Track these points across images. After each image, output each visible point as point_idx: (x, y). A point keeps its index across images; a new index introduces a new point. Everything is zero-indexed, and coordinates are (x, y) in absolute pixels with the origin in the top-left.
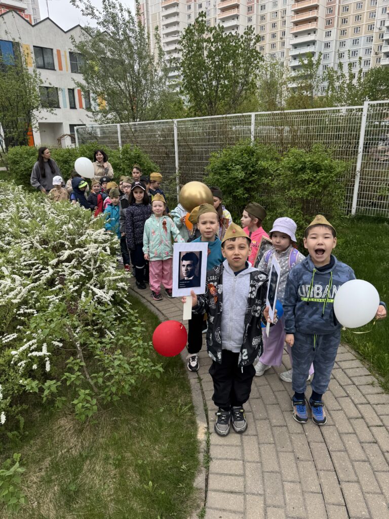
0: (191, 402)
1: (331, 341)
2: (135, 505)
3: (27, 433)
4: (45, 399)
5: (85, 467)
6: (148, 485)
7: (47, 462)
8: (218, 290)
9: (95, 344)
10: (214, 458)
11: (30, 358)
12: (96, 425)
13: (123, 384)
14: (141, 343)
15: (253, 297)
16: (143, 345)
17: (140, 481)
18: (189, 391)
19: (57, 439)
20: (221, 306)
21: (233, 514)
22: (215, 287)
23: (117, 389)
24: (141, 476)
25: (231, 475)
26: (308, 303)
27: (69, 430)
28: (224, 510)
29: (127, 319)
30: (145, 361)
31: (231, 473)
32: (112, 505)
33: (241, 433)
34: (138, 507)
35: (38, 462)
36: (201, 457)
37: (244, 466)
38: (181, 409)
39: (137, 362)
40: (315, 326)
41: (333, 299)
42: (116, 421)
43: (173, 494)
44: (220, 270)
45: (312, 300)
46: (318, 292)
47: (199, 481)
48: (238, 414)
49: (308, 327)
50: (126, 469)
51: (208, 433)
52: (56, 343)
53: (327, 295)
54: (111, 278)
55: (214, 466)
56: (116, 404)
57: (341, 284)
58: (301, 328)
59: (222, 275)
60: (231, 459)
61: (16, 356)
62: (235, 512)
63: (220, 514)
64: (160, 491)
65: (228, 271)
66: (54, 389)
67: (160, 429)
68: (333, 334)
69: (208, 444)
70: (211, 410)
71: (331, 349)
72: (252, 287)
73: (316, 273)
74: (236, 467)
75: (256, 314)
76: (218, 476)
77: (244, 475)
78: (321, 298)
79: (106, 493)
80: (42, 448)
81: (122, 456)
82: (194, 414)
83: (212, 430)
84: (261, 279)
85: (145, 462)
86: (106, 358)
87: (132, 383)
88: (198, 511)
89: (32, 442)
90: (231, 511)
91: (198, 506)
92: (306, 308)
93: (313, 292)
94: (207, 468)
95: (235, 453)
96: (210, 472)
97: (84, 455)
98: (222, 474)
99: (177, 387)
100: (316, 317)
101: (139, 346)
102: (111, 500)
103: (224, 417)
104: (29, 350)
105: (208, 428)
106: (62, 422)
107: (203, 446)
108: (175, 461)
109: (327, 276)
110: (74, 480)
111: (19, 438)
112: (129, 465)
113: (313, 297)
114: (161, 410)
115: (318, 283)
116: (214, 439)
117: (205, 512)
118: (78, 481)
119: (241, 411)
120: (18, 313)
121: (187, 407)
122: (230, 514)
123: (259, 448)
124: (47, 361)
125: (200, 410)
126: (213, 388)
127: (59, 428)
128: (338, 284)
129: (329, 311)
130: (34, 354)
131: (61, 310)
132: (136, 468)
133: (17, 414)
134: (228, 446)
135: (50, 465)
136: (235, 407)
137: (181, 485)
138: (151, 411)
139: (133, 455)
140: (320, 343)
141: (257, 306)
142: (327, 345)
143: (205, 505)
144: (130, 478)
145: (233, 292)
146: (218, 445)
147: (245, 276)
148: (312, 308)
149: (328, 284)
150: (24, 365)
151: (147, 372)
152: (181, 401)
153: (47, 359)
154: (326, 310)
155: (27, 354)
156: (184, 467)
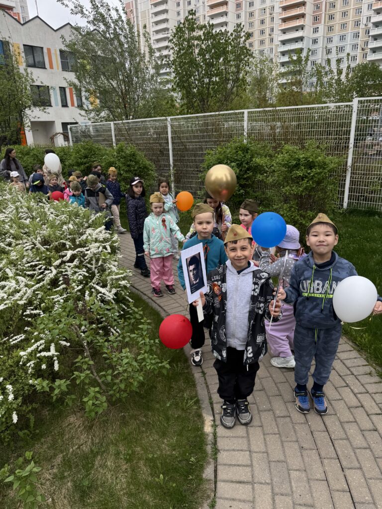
0: (196, 396)
1: (332, 334)
2: (148, 498)
3: (37, 431)
4: (55, 398)
5: (97, 463)
6: (159, 478)
7: (59, 459)
8: (223, 289)
9: (102, 342)
10: (222, 450)
11: (39, 358)
12: (106, 422)
13: (131, 381)
14: (147, 340)
15: (256, 294)
16: (149, 342)
17: (151, 474)
18: (194, 385)
19: (67, 437)
20: (225, 304)
21: (243, 503)
22: (219, 286)
23: (126, 386)
24: (152, 470)
25: (238, 465)
26: (308, 298)
27: (79, 427)
28: (234, 500)
29: (132, 317)
30: (152, 358)
31: (239, 463)
32: (125, 498)
33: (246, 424)
34: (151, 500)
35: (49, 459)
36: (209, 449)
37: (251, 456)
38: (187, 403)
39: (144, 359)
40: (315, 320)
41: (333, 294)
42: (124, 417)
43: (183, 485)
44: (224, 270)
45: (313, 295)
46: (318, 287)
47: (208, 473)
48: (243, 406)
49: (308, 321)
50: (137, 463)
51: (215, 426)
52: (64, 343)
53: (326, 291)
54: (114, 277)
55: (222, 457)
56: (124, 400)
57: (341, 280)
58: (303, 322)
59: (225, 274)
60: (238, 450)
61: (25, 357)
62: (244, 501)
63: (231, 503)
64: (171, 483)
65: (231, 270)
66: (64, 388)
67: (167, 423)
68: (334, 328)
69: (214, 436)
70: (217, 403)
71: (332, 343)
72: (255, 285)
73: (316, 270)
74: (243, 458)
75: (260, 311)
76: (227, 467)
77: (251, 466)
78: (321, 293)
79: (118, 487)
80: (53, 446)
81: (132, 451)
82: (200, 407)
83: (218, 422)
84: (263, 277)
85: (155, 456)
86: (114, 356)
87: (140, 380)
88: (209, 501)
89: (43, 440)
90: (240, 500)
91: (209, 497)
92: (306, 303)
93: (313, 287)
94: (216, 459)
95: (242, 444)
96: (218, 463)
97: (95, 451)
98: (230, 465)
99: (182, 382)
100: (316, 311)
101: (145, 344)
102: (124, 494)
103: (230, 410)
104: (37, 351)
105: (214, 421)
106: (72, 419)
107: (210, 438)
108: (184, 453)
109: (327, 273)
110: (87, 476)
111: (30, 436)
112: (139, 459)
113: (313, 293)
114: (168, 405)
115: (318, 279)
116: (221, 431)
117: (215, 502)
118: (91, 476)
119: (246, 403)
120: (25, 314)
121: (193, 401)
122: (239, 503)
123: (265, 439)
124: (55, 360)
125: (205, 404)
126: (218, 381)
127: (69, 425)
128: (338, 280)
129: (329, 306)
130: (43, 354)
131: (67, 310)
132: (146, 463)
133: (28, 413)
134: (235, 437)
135: (61, 462)
136: (239, 400)
137: (191, 477)
138: (158, 406)
139: (143, 449)
140: (321, 337)
141: (260, 304)
142: (328, 339)
143: (215, 495)
144: (142, 472)
145: (237, 289)
146: (224, 437)
147: (248, 275)
148: (312, 303)
149: (328, 280)
150: (33, 365)
151: (154, 369)
152: (187, 394)
153: (55, 358)
154: (326, 305)
155: (36, 355)
156: (193, 459)
